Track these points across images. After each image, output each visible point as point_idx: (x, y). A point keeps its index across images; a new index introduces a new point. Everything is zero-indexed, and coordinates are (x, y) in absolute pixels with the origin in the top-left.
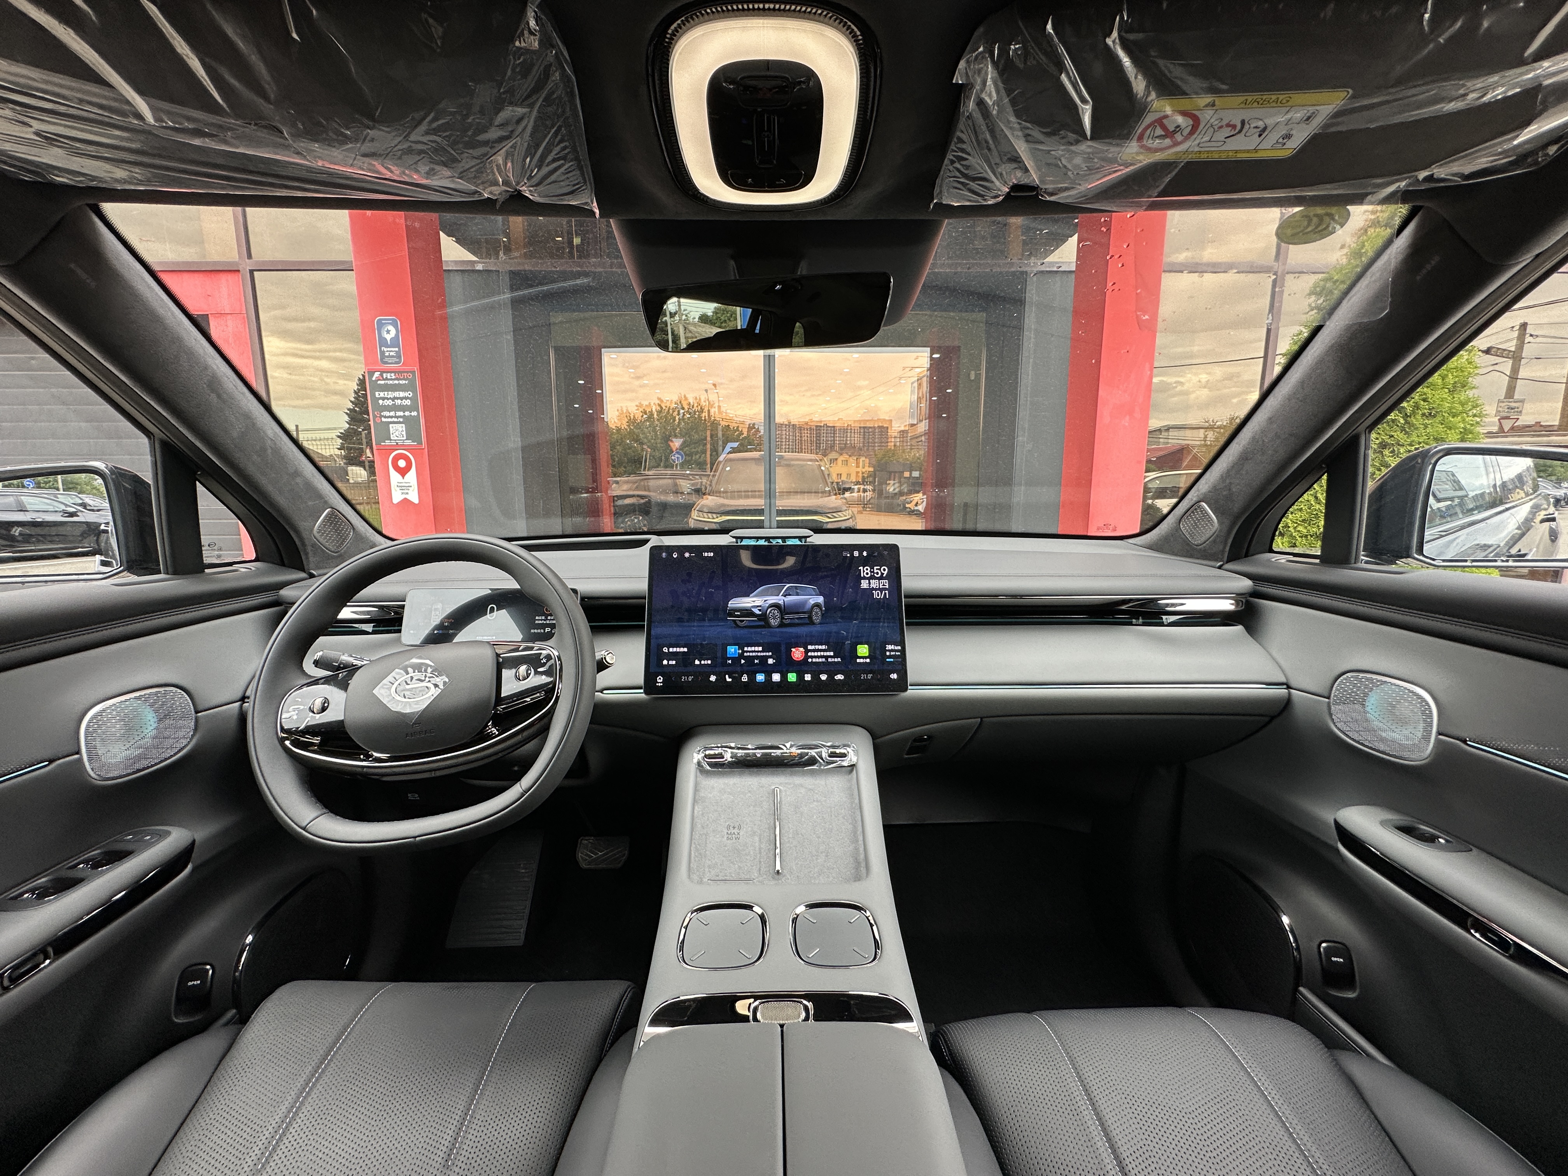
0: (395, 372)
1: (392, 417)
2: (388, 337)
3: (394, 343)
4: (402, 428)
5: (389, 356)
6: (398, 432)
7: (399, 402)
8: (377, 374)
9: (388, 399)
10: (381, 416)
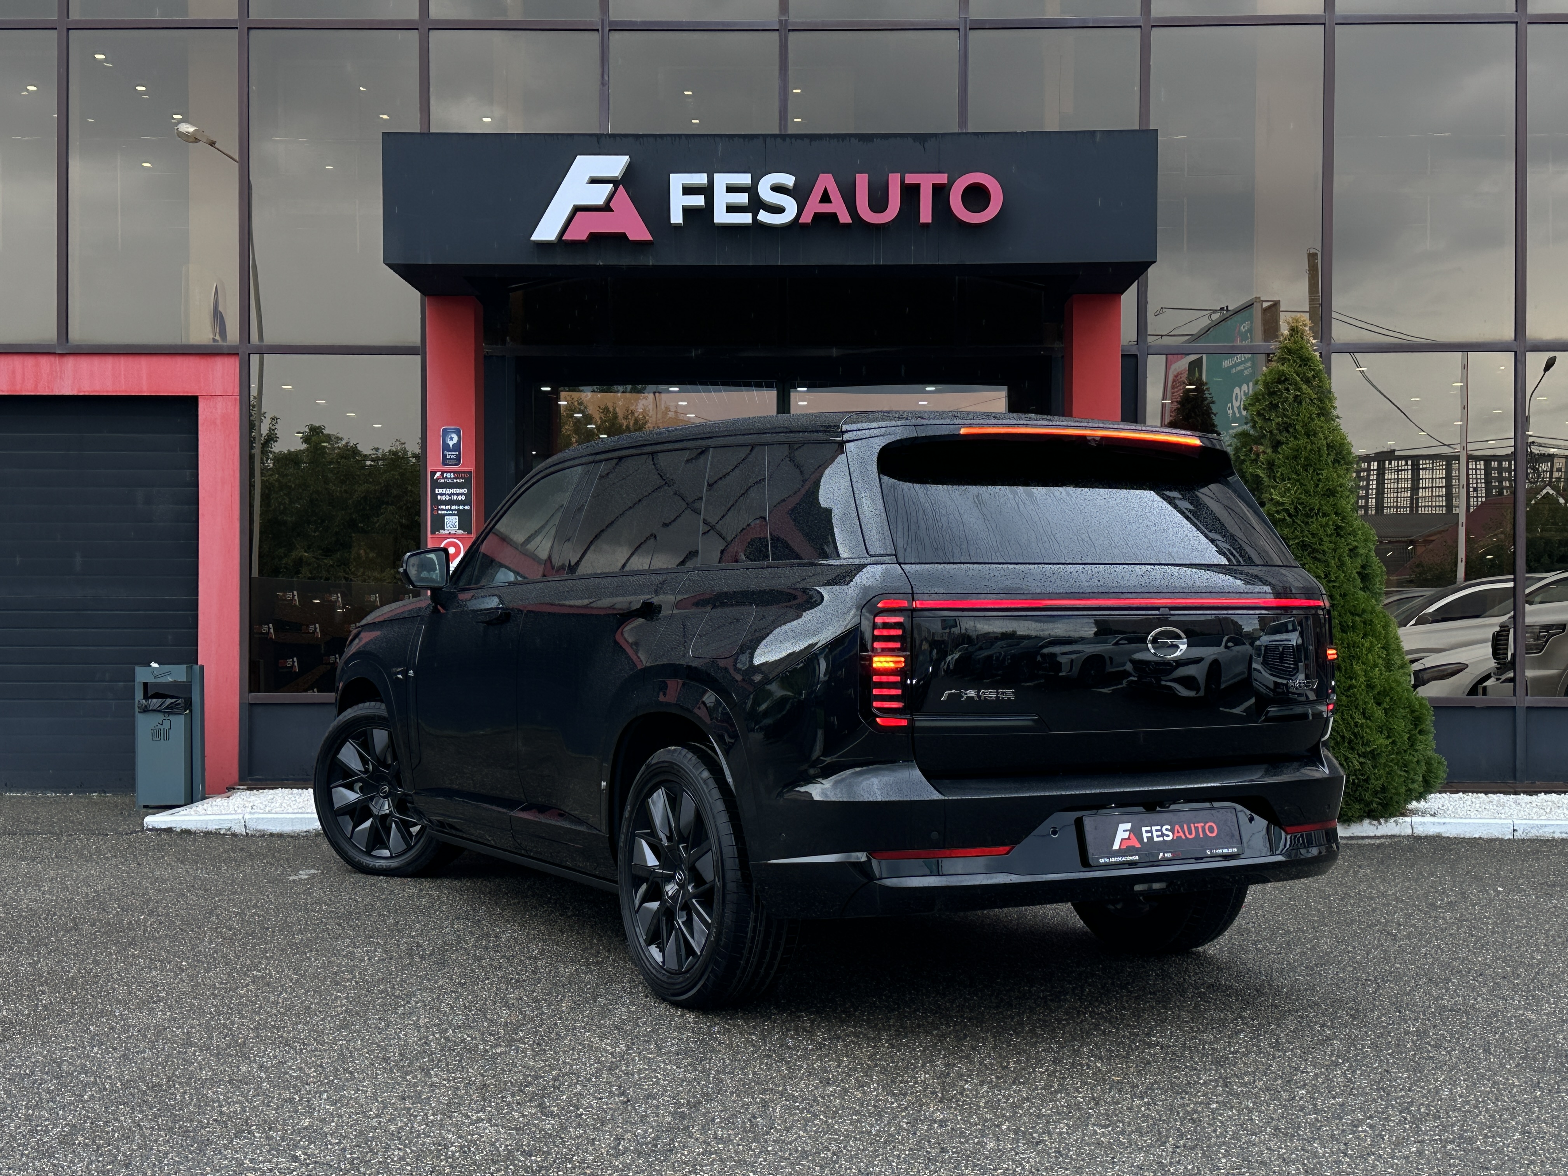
0: (454, 472)
1: (447, 510)
2: (451, 443)
3: (456, 447)
4: (456, 519)
5: (450, 459)
6: (452, 523)
7: (455, 497)
8: (438, 474)
9: (445, 494)
10: (438, 509)
